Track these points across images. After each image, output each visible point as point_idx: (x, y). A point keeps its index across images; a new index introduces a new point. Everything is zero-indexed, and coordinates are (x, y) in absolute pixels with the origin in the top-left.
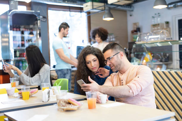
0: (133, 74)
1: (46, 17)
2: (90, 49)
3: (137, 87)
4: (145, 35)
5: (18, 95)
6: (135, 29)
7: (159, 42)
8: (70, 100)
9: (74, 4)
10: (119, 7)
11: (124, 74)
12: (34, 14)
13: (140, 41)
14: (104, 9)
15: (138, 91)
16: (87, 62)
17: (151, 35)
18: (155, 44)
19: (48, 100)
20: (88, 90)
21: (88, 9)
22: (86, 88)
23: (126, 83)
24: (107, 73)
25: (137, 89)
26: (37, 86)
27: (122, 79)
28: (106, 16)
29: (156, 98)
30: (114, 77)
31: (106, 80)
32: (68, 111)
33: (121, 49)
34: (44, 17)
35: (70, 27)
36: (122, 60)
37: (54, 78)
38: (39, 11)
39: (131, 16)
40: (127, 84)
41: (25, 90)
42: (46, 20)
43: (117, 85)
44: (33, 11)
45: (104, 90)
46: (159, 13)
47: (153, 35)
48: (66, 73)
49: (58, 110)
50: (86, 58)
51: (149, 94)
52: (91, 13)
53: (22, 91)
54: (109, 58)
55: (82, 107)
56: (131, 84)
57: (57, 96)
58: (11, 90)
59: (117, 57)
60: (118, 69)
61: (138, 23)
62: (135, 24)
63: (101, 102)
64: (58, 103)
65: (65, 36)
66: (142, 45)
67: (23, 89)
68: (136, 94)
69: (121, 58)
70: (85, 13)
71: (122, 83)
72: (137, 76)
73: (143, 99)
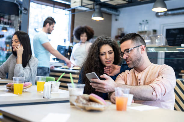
1: (28, 9)
3: (161, 89)
14: (93, 8)
16: (101, 53)
18: (149, 49)
21: (76, 5)
23: (145, 84)
24: (118, 70)
27: (139, 78)
28: (96, 15)
30: (128, 75)
34: (25, 9)
36: (142, 55)
39: (116, 20)
40: (151, 85)
41: (18, 82)
42: (27, 13)
46: (147, 21)
52: (76, 11)
54: (127, 50)
56: (154, 85)
59: (138, 50)
61: (123, 28)
62: (120, 29)
68: (159, 98)
69: (142, 52)
70: (69, 10)
71: (139, 83)
72: (160, 77)
73: (163, 105)
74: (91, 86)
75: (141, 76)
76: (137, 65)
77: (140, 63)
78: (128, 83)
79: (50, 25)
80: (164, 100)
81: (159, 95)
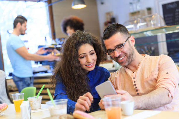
6: (109, 20)
16: (81, 55)
28: (76, 2)
37: (13, 89)
39: (102, 3)
61: (112, 12)
62: (108, 14)
65: (23, 33)
69: (132, 44)
70: (45, 2)
71: (135, 82)
79: (21, 24)
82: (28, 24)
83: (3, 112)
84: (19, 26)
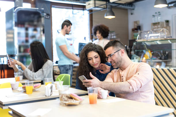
0: (134, 70)
1: (50, 14)
2: (92, 46)
3: (137, 84)
4: (146, 33)
5: (22, 89)
6: (136, 27)
7: (159, 40)
8: (72, 95)
9: (77, 2)
10: (120, 6)
11: (124, 71)
12: (38, 11)
13: (141, 39)
14: (106, 7)
15: (138, 87)
17: (151, 33)
18: (155, 42)
19: (51, 95)
20: (90, 86)
21: (90, 7)
22: (88, 84)
24: (108, 70)
25: (137, 85)
26: (40, 81)
27: (122, 75)
28: (108, 14)
29: (155, 94)
30: (115, 73)
31: (107, 76)
32: (69, 105)
33: (122, 46)
34: (48, 15)
35: (73, 25)
36: (123, 57)
37: (57, 73)
38: (43, 9)
39: (132, 14)
40: (128, 81)
41: (29, 85)
42: (50, 17)
43: (117, 82)
44: (38, 9)
45: (105, 86)
46: (159, 12)
47: (153, 34)
48: (68, 69)
49: (60, 104)
50: (88, 54)
51: (149, 91)
52: (93, 11)
53: (26, 85)
54: (110, 55)
55: (83, 102)
56: (131, 80)
57: (59, 91)
58: (15, 84)
59: (118, 54)
60: (118, 65)
61: (139, 21)
62: (136, 22)
63: (101, 98)
64: (60, 98)
65: (68, 33)
66: (143, 43)
67: (27, 84)
68: (136, 90)
69: (122, 55)
70: (88, 11)
71: (123, 79)
72: (137, 73)
73: (142, 95)
74: (84, 85)
75: (124, 73)
76: (120, 65)
77: (122, 63)
78: (115, 79)
80: (143, 91)
81: (135, 88)
82: (72, 27)
83: (38, 89)
84: (65, 28)
